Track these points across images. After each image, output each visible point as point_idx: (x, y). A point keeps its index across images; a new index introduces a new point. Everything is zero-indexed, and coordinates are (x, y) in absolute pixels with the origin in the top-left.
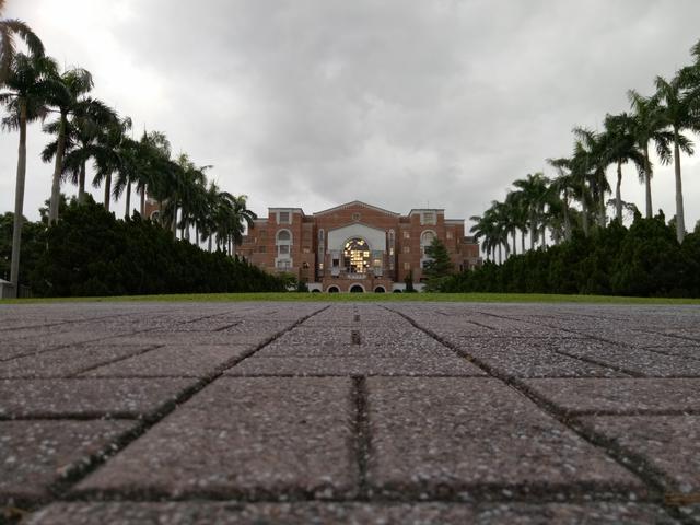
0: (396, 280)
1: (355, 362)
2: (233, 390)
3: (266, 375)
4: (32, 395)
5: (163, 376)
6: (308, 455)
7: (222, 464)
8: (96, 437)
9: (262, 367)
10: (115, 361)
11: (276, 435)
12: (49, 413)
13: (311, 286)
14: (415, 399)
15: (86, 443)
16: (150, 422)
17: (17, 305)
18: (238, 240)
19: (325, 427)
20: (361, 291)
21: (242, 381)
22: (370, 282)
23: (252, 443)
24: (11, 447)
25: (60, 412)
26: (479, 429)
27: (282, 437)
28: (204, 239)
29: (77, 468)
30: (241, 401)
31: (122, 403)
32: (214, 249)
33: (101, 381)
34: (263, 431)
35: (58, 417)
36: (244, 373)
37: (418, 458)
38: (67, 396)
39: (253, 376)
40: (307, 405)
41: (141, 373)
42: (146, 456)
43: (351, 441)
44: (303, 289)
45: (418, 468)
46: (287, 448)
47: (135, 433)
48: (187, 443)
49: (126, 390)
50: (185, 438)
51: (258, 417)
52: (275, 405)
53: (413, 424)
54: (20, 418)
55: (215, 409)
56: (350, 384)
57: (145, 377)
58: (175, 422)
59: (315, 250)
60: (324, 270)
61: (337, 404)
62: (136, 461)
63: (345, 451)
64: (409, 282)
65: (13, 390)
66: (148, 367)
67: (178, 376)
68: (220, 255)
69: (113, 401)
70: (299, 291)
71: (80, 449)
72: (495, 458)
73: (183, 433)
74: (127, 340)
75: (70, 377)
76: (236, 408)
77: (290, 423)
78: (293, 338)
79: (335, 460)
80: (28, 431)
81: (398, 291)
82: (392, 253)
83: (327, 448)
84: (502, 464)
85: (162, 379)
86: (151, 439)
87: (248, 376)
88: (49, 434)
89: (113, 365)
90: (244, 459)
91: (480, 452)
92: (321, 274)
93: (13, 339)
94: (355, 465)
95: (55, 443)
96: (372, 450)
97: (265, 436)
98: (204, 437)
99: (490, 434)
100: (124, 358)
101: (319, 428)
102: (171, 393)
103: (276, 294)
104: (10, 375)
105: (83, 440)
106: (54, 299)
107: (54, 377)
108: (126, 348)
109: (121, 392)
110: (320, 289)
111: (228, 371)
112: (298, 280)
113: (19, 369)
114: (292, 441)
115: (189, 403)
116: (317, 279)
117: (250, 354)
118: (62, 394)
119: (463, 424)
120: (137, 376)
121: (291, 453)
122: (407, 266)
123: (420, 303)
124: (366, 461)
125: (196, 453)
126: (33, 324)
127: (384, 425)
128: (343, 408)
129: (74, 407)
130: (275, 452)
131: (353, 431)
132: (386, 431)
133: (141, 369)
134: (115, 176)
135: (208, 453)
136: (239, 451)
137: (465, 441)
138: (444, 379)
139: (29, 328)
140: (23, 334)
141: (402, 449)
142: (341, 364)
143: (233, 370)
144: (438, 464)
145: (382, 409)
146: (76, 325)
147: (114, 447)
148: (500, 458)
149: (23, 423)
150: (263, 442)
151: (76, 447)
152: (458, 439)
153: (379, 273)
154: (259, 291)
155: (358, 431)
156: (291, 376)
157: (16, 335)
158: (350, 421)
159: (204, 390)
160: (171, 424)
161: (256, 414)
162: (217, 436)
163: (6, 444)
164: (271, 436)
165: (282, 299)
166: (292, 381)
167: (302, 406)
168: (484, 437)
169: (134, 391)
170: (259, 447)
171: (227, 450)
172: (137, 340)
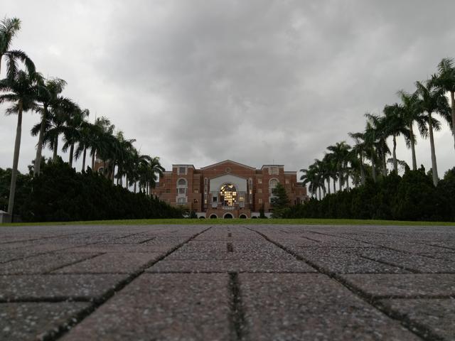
0: (253, 210)
1: (231, 263)
2: (152, 282)
3: (173, 272)
4: (21, 286)
5: (106, 273)
6: (203, 326)
7: (146, 331)
8: (63, 314)
9: (170, 266)
10: (75, 263)
11: (182, 312)
12: (32, 298)
13: (199, 215)
14: (272, 288)
15: (56, 318)
16: (98, 303)
17: (12, 227)
18: (153, 185)
19: (213, 307)
20: (231, 217)
21: (158, 276)
22: (236, 211)
23: (166, 317)
24: (7, 320)
25: (39, 297)
26: (315, 308)
27: (185, 314)
28: (131, 184)
29: (50, 335)
30: (156, 289)
31: (80, 291)
32: (138, 191)
33: (66, 276)
34: (173, 309)
35: (37, 300)
36: (159, 271)
37: (277, 328)
38: (43, 286)
39: (165, 272)
40: (201, 292)
41: (91, 271)
42: (96, 326)
43: (231, 316)
44: (194, 216)
45: (277, 335)
46: (188, 321)
47: (88, 311)
48: (122, 318)
49: (82, 282)
50: (121, 314)
51: (169, 300)
52: (180, 292)
53: (271, 305)
54: (12, 301)
55: (141, 295)
56: (228, 278)
57: (94, 273)
58: (115, 304)
59: (202, 191)
60: (207, 204)
61: (220, 291)
62: (89, 330)
63: (227, 323)
64: (262, 211)
65: (8, 283)
66: (96, 267)
67: (116, 273)
68: (141, 194)
69: (73, 289)
70: (192, 218)
71: (52, 322)
72: (328, 327)
73: (120, 311)
74: (83, 249)
75: (46, 274)
76: (154, 294)
77: (190, 304)
78: (189, 248)
79: (221, 329)
80: (18, 309)
81: (255, 217)
82: (251, 193)
83: (216, 321)
84: (333, 332)
85: (105, 275)
86: (99, 316)
87: (161, 272)
88: (32, 312)
89: (74, 266)
90: (161, 329)
91: (317, 324)
92: (205, 206)
93: (9, 249)
94: (234, 333)
95: (36, 318)
96: (245, 323)
97: (173, 313)
98: (133, 314)
99: (324, 312)
100: (81, 261)
101: (209, 307)
102: (111, 284)
103: (177, 220)
104: (7, 272)
105: (53, 316)
106: (35, 223)
107: (36, 274)
108: (82, 255)
109: (79, 283)
110: (205, 216)
111: (148, 269)
112: (191, 210)
113: (12, 268)
114: (193, 316)
115: (123, 291)
116: (203, 210)
117: (162, 258)
118: (40, 285)
119: (305, 305)
120: (89, 273)
121: (191, 324)
122: (260, 201)
123: (269, 225)
124: (241, 330)
125: (128, 324)
126: (21, 240)
127: (252, 306)
128: (225, 294)
129: (48, 294)
130: (180, 324)
131: (231, 309)
132: (254, 309)
133: (92, 268)
134: (76, 145)
135: (136, 325)
136: (156, 323)
137: (306, 316)
138: (289, 274)
139: (20, 242)
140: (15, 246)
141: (265, 322)
142: (221, 265)
143: (151, 269)
144: (290, 332)
145: (250, 295)
146: (50, 240)
147: (75, 320)
148: (330, 327)
149: (15, 304)
150: (173, 317)
151: (49, 320)
152: (302, 315)
153: (242, 206)
154: (166, 218)
155: (235, 310)
156: (189, 273)
157: (11, 246)
158: (229, 303)
159: (133, 282)
160: (112, 305)
161: (168, 298)
162: (142, 313)
163: (3, 318)
164: (179, 313)
165: (181, 223)
166: (190, 276)
167: (197, 293)
168: (319, 314)
169: (88, 283)
170: (170, 321)
171: (150, 322)
172: (89, 249)
